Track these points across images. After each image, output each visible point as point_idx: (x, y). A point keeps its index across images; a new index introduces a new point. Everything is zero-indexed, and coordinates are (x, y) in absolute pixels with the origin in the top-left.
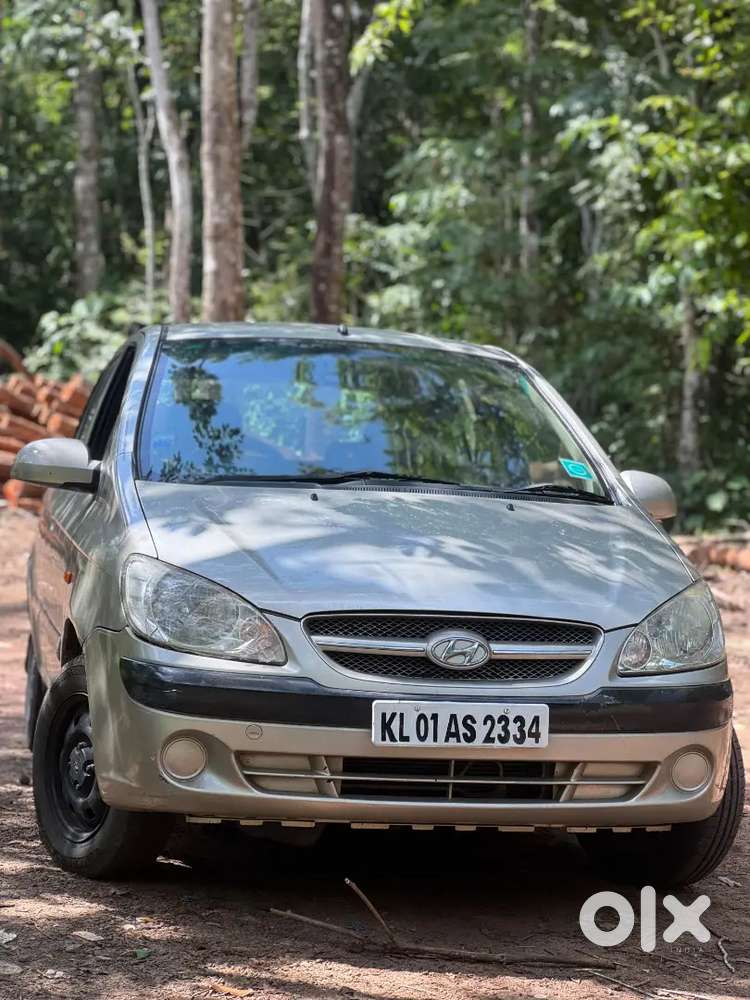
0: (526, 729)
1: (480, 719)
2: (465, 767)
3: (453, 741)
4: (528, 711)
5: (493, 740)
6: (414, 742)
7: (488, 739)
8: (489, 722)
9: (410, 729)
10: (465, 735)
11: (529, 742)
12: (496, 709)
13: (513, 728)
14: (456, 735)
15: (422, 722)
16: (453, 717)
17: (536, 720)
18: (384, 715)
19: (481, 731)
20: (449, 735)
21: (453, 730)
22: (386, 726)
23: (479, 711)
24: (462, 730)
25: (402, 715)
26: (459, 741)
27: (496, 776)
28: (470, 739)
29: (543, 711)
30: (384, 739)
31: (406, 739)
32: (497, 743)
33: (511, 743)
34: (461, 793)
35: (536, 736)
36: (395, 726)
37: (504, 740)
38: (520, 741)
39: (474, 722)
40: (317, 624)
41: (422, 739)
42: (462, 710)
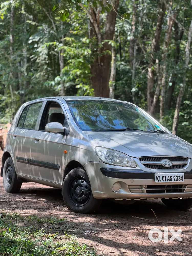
0: (181, 178)
1: (173, 177)
2: (169, 186)
3: (168, 181)
4: (181, 175)
5: (175, 181)
6: (162, 181)
7: (174, 180)
8: (174, 177)
9: (161, 179)
10: (170, 180)
11: (181, 181)
12: (175, 175)
13: (178, 178)
14: (169, 180)
15: (163, 177)
16: (168, 176)
17: (182, 176)
18: (157, 176)
19: (173, 179)
20: (168, 180)
21: (168, 179)
22: (157, 179)
23: (173, 175)
24: (170, 179)
25: (160, 176)
26: (169, 181)
27: (177, 188)
28: (171, 181)
29: (183, 174)
30: (157, 181)
31: (161, 181)
32: (176, 181)
33: (178, 181)
35: (182, 179)
36: (159, 179)
37: (177, 180)
38: (180, 181)
39: (172, 177)
41: (163, 181)
42: (170, 175)
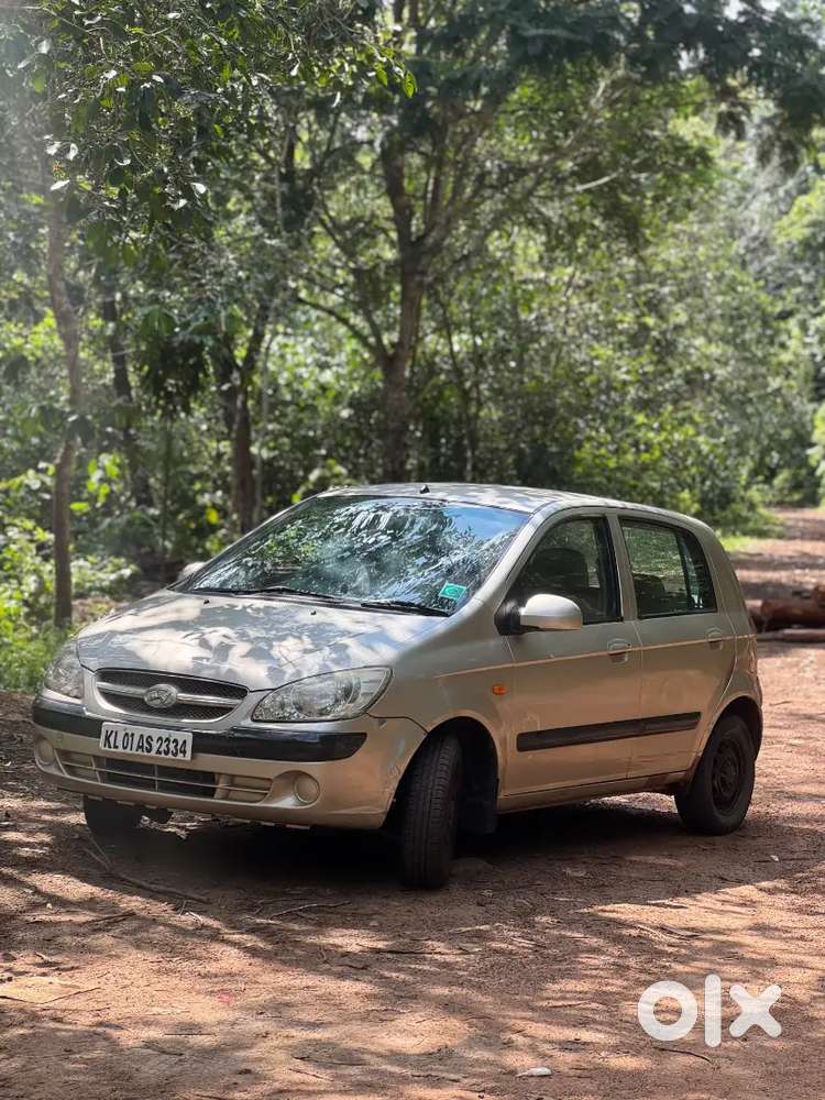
0: (179, 748)
1: (155, 739)
3: (140, 752)
4: (180, 736)
5: (161, 753)
6: (120, 749)
7: (158, 752)
8: (160, 741)
9: (119, 743)
10: (147, 748)
11: (180, 756)
12: (164, 733)
13: (172, 746)
14: (142, 747)
15: (126, 737)
16: (142, 736)
17: (184, 742)
18: (107, 732)
19: (155, 745)
20: (139, 747)
21: (141, 744)
22: (107, 738)
23: (155, 733)
24: (146, 745)
25: (116, 732)
26: (143, 751)
28: (149, 751)
29: (189, 737)
30: (105, 746)
31: (116, 747)
32: (163, 756)
33: (170, 756)
35: (184, 752)
36: (112, 739)
37: (166, 753)
38: (175, 755)
39: (152, 740)
40: (106, 674)
41: (125, 748)
42: (147, 731)
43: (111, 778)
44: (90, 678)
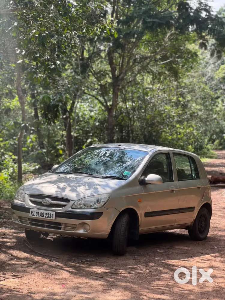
0: (51, 216)
3: (41, 217)
7: (46, 217)
9: (35, 214)
11: (52, 218)
12: (47, 212)
13: (49, 215)
15: (37, 213)
16: (41, 213)
17: (53, 214)
18: (32, 211)
19: (45, 215)
20: (41, 216)
22: (32, 213)
23: (45, 212)
24: (42, 215)
28: (43, 217)
29: (54, 213)
30: (31, 215)
31: (34, 216)
32: (47, 218)
33: (49, 218)
34: (47, 227)
35: (53, 217)
36: (33, 213)
37: (48, 217)
38: (50, 218)
40: (31, 196)
41: (36, 216)
42: (43, 211)
43: (32, 224)
44: (27, 196)
